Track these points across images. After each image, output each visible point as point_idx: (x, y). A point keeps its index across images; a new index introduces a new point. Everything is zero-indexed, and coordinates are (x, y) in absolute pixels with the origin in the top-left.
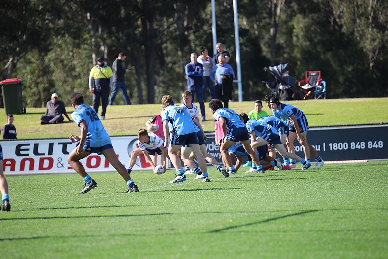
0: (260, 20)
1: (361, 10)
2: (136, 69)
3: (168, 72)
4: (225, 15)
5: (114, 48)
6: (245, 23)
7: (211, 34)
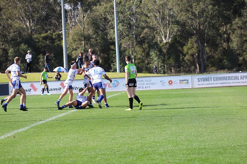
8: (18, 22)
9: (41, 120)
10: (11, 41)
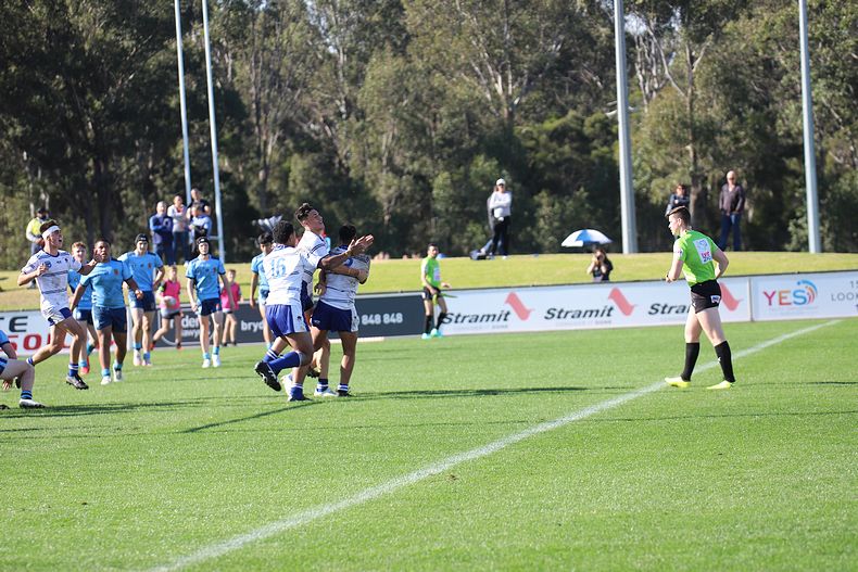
0: (246, 161)
1: (373, 150)
2: (86, 223)
3: (129, 226)
4: (201, 154)
5: (58, 197)
6: (226, 164)
7: (184, 178)
8: (465, 82)
9: (543, 420)
10: (442, 146)
